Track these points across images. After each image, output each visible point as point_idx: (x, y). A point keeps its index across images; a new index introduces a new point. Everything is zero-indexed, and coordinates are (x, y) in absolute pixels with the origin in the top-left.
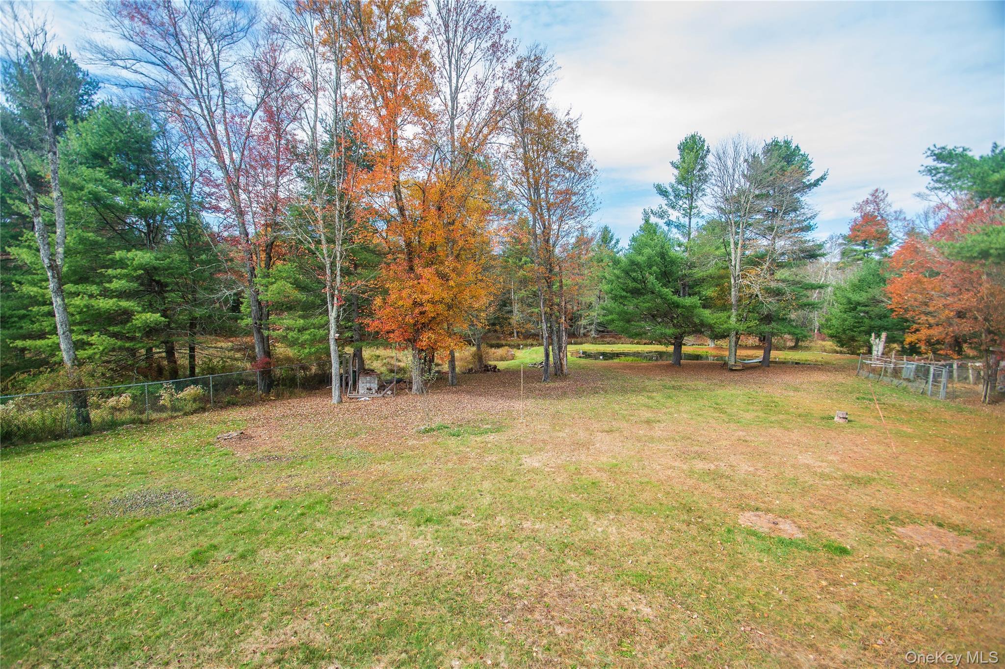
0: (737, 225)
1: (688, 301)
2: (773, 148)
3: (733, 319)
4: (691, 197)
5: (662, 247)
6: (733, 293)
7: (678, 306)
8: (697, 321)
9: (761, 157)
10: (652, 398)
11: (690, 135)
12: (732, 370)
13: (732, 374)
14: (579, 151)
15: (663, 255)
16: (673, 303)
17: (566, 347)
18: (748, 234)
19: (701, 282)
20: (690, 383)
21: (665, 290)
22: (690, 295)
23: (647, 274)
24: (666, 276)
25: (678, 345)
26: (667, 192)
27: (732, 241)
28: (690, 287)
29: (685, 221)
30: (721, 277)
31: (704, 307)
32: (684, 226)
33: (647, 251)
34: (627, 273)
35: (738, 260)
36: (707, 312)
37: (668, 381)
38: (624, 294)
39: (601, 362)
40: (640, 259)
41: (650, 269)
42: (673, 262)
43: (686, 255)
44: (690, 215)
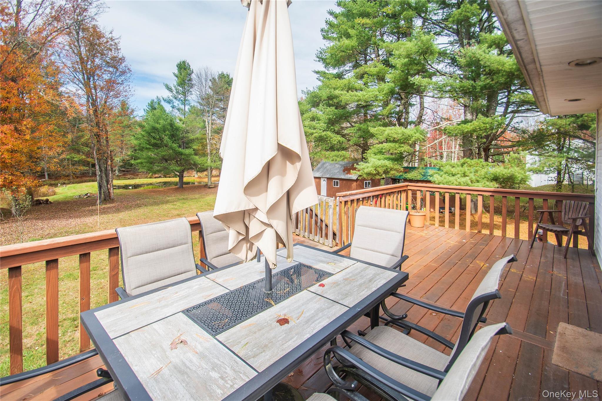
0: (208, 111)
1: (187, 151)
2: (222, 76)
3: (209, 161)
4: (184, 94)
5: (171, 121)
6: (208, 148)
7: (181, 154)
8: (193, 162)
9: (217, 79)
10: (175, 205)
11: (182, 61)
12: (210, 188)
13: (210, 190)
14: (119, 57)
15: (172, 125)
16: (179, 152)
17: (112, 181)
18: (214, 117)
19: (192, 141)
20: (191, 196)
21: (175, 145)
22: (186, 148)
23: (163, 136)
24: (173, 136)
25: (181, 177)
26: (171, 89)
27: (207, 120)
28: (186, 144)
29: (182, 107)
30: (202, 139)
31: (196, 154)
32: (182, 110)
33: (162, 121)
34: (149, 134)
35: (210, 131)
36: (197, 158)
37: (179, 196)
38: (148, 146)
39: (131, 190)
40: (158, 126)
41: (165, 132)
42: (177, 129)
43: (184, 125)
44: (185, 104)
